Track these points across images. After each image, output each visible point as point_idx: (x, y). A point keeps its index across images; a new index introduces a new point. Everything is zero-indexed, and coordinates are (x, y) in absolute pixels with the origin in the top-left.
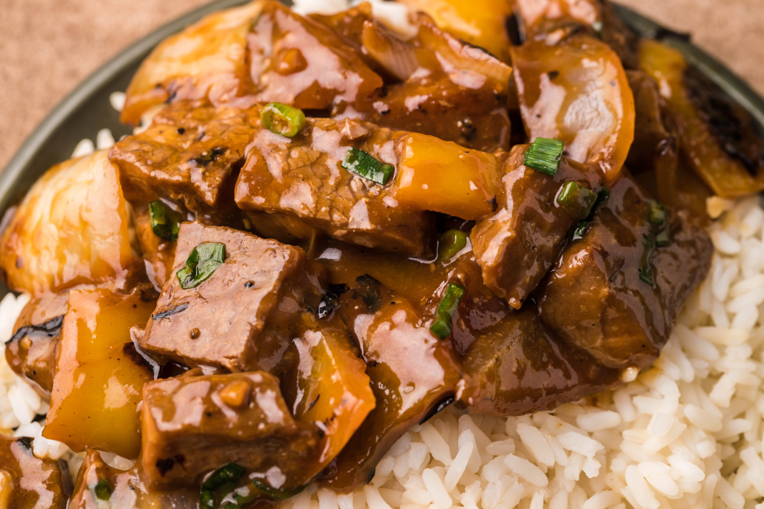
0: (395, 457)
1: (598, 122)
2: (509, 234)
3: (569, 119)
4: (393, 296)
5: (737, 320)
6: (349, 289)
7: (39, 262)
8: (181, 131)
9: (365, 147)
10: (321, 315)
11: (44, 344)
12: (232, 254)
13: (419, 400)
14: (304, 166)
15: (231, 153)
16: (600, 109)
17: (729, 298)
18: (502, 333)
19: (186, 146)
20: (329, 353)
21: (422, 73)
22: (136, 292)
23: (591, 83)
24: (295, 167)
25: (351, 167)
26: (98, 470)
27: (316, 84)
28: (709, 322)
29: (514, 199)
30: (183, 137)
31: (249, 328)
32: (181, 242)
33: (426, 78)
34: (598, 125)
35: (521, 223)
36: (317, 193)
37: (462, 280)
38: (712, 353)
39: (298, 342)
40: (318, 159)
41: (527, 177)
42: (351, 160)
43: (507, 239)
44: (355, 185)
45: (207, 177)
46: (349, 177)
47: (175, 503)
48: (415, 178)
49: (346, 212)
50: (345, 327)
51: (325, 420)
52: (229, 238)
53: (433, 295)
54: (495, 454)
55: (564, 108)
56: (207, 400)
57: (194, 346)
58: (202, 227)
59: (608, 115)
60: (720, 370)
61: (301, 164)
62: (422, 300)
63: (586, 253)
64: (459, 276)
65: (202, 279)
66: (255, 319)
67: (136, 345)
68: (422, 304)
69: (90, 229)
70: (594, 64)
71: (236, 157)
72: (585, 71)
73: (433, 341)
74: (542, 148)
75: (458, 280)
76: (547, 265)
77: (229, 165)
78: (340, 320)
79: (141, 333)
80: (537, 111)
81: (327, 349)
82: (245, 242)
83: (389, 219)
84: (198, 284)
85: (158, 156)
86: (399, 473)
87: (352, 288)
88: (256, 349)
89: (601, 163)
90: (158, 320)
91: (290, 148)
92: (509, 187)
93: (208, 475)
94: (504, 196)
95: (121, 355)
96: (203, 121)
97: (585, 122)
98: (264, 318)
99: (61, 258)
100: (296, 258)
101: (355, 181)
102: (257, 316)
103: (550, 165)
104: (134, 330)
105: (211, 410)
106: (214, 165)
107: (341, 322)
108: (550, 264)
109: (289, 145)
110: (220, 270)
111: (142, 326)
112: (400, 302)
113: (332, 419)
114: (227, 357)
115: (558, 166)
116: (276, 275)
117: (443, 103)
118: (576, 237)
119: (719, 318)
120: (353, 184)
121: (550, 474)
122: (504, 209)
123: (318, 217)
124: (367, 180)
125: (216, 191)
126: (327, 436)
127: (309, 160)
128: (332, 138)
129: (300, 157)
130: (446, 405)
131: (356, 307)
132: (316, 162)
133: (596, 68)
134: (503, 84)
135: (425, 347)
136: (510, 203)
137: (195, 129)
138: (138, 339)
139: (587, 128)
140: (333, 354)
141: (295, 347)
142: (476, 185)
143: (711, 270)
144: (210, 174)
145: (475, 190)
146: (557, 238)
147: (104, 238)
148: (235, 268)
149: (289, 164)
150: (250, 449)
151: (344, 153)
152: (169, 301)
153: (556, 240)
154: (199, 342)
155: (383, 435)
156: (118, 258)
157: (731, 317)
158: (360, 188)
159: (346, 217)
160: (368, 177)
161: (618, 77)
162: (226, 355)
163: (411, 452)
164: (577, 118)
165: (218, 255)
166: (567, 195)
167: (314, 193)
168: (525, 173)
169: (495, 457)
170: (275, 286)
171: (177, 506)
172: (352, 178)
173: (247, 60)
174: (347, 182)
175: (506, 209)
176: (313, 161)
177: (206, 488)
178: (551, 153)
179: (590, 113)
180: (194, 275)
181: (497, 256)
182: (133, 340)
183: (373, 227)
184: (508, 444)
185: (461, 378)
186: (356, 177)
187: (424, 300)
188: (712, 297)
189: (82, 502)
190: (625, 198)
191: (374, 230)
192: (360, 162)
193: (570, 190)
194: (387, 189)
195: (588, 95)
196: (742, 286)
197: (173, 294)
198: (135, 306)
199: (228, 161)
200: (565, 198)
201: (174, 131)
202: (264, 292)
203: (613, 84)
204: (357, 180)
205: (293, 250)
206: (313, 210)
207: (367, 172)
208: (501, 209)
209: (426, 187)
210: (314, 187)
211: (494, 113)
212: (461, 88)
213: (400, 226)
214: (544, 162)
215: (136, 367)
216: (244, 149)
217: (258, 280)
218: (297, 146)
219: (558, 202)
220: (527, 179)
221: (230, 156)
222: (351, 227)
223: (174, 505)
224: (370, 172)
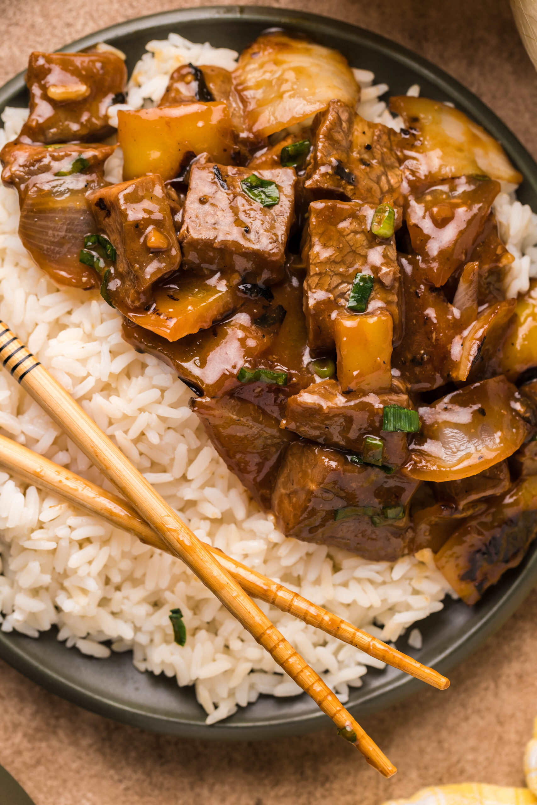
0: (158, 365)
1: (449, 453)
2: (325, 407)
3: (448, 432)
4: (272, 335)
5: (342, 590)
6: (270, 302)
7: (254, 70)
8: (368, 148)
9: (377, 287)
10: (241, 287)
11: (189, 92)
12: (272, 211)
13: (190, 372)
14: (351, 246)
15: (352, 189)
16: (459, 453)
17: (359, 580)
18: (263, 419)
19: (355, 155)
20: (211, 299)
21: (457, 313)
22: (236, 148)
23: (480, 442)
24: (347, 239)
25: (357, 281)
26: (95, 157)
27: (428, 238)
28: (336, 568)
29: (355, 405)
30: (363, 150)
31: (212, 238)
32: (279, 171)
33: (454, 317)
34: (446, 454)
35: (341, 414)
36: (330, 261)
37: (292, 382)
38: (312, 576)
39: (218, 275)
40: (359, 254)
41: (376, 411)
42: (363, 279)
43: (321, 407)
44: (344, 287)
45: (326, 177)
46: (350, 281)
47: (84, 218)
48: (351, 329)
49: (319, 286)
50: (238, 306)
51: (157, 309)
52: (284, 206)
53: (276, 364)
54: (185, 435)
55: (457, 426)
56: (148, 222)
57: (194, 202)
58: (291, 183)
59: (455, 460)
60: (303, 584)
61: (351, 243)
62: (274, 356)
63: (334, 467)
64: (294, 379)
65: (250, 194)
66: (219, 241)
67: (195, 159)
68: (270, 357)
69: (278, 101)
70: (498, 441)
71: (349, 194)
72: (491, 434)
73: (235, 372)
74: (405, 417)
75: (291, 379)
76: (321, 440)
77: (341, 190)
78: (243, 302)
79: (203, 161)
80: (449, 406)
81: (214, 298)
82: (282, 218)
83: (321, 318)
84: (245, 192)
85: (339, 136)
86: (148, 371)
87: (271, 303)
88: (199, 247)
89: (413, 462)
90: (214, 170)
91: (363, 232)
92: (366, 399)
93: (106, 237)
94: (358, 398)
95: (183, 151)
96: (382, 162)
97: (448, 444)
98: (223, 247)
99: (258, 85)
100: (274, 258)
101: (347, 286)
102: (222, 241)
103: (390, 426)
104: (205, 154)
105: (141, 227)
106: (338, 179)
107: (241, 302)
108: (323, 443)
109: (365, 230)
110: (258, 205)
111: (209, 160)
112: (265, 341)
113: (158, 314)
114: (188, 229)
115: (391, 432)
116: (256, 247)
117: (434, 335)
118: (349, 458)
119: (340, 577)
120: (345, 285)
121: (184, 478)
122: (346, 400)
123: (311, 266)
124: (349, 295)
125: (314, 186)
126: (146, 314)
127: (357, 248)
128: (378, 260)
129: (356, 241)
130: (195, 392)
131: (255, 311)
132: (356, 253)
133: (494, 443)
134: (457, 377)
135: (229, 367)
136: (352, 403)
137: (374, 158)
138: (199, 160)
139: (443, 446)
140: (210, 303)
141: (215, 274)
142: (357, 375)
143: (375, 563)
144: (329, 178)
145: (353, 375)
146: (343, 443)
147: (273, 114)
148: (259, 216)
149: (348, 235)
150: (124, 261)
151: (367, 272)
152: (230, 174)
153: (341, 443)
154: (197, 205)
155: (163, 353)
156: (261, 128)
157: (345, 585)
158: (342, 291)
159: (316, 286)
160: (352, 294)
161: (487, 461)
162: (190, 227)
163: (163, 376)
164: (450, 437)
165: (269, 201)
166: (372, 443)
167: (329, 259)
168: (379, 408)
169: (183, 436)
170: (248, 248)
171: (82, 220)
172: (349, 283)
173: (443, 181)
174: (345, 280)
175: (347, 402)
176: (357, 251)
177: (98, 237)
178: (402, 424)
179: (455, 446)
180: (251, 188)
181: (306, 402)
182: (198, 157)
183: (311, 308)
184: (195, 443)
185: (212, 398)
186: (350, 286)
187: (274, 358)
188: (355, 568)
189: (69, 153)
190: (397, 487)
191: (310, 309)
192: (363, 286)
193: (376, 444)
194: (345, 311)
195: (469, 441)
196: (369, 588)
197: (237, 175)
198: (225, 150)
199: (344, 188)
200: (368, 442)
201: (367, 142)
202: (242, 242)
203: (481, 457)
204: (348, 287)
205: (280, 255)
206: (315, 261)
207: (356, 293)
208: (346, 398)
209: (345, 339)
210: (333, 257)
211: (438, 375)
212: (449, 346)
213: (319, 327)
214: (392, 420)
215: (178, 164)
216: (357, 198)
217: (252, 236)
218: (367, 237)
219: (366, 438)
220: (374, 412)
221: (348, 190)
222: (309, 292)
223: (82, 218)
224: (356, 295)
